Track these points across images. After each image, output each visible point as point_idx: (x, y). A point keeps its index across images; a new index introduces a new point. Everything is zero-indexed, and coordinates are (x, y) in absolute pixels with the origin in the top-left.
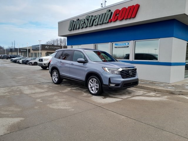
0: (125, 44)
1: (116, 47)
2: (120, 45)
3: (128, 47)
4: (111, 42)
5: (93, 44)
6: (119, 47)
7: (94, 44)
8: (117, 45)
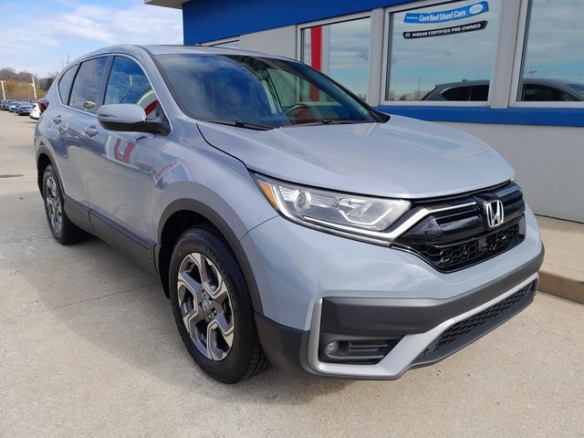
0: (464, 13)
1: (409, 36)
2: (433, 18)
3: (483, 24)
4: (385, 7)
5: (294, 27)
6: (428, 34)
7: (297, 24)
8: (417, 21)
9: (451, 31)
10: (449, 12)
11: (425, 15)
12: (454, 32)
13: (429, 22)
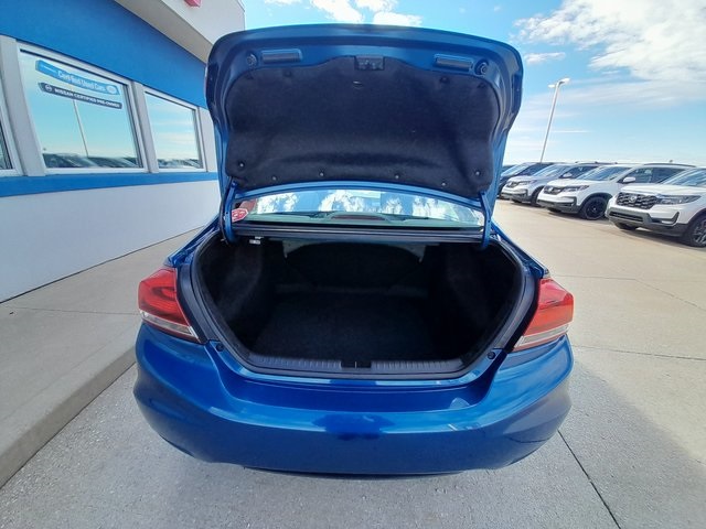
1: (52, 90)
6: (74, 96)
8: (57, 76)
9: (97, 102)
10: (90, 81)
11: (65, 73)
12: (99, 104)
13: (71, 83)
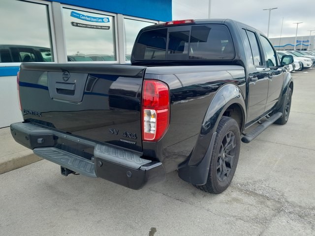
0: (100, 20)
1: (76, 25)
3: (109, 28)
4: (61, 3)
6: (86, 26)
8: (79, 18)
11: (83, 16)
12: (98, 28)
13: (86, 20)
